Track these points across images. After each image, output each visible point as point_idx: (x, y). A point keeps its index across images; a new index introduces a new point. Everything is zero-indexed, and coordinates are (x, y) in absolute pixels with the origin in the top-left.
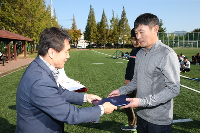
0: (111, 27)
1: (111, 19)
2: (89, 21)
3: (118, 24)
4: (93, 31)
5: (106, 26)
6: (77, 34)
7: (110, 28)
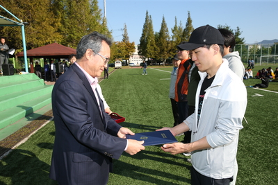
0: (173, 38)
1: (173, 29)
2: (144, 31)
3: (181, 34)
4: (149, 43)
5: (166, 37)
6: (130, 47)
7: (171, 40)
